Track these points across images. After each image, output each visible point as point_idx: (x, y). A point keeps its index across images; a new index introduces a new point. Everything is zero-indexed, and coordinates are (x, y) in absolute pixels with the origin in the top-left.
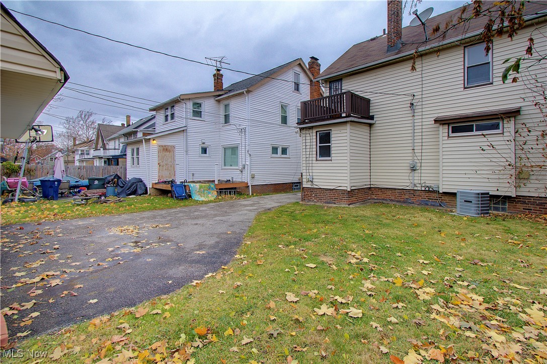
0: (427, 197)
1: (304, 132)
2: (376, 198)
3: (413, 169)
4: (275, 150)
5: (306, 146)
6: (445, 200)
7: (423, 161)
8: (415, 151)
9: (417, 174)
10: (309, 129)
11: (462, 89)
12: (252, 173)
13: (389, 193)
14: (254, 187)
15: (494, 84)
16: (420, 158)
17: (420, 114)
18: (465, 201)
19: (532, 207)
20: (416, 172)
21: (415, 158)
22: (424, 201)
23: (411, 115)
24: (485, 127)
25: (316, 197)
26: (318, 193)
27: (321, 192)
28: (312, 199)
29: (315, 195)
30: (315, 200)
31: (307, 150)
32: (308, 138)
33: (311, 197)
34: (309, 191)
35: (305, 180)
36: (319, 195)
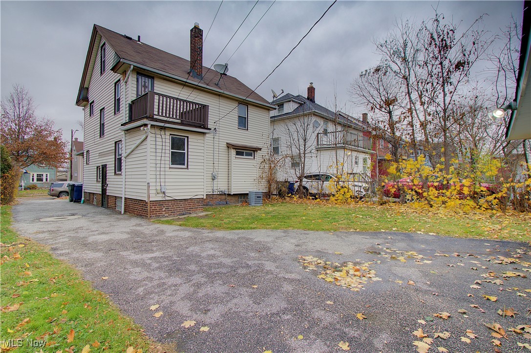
0: (220, 198)
5: (156, 149)
6: (232, 199)
7: (219, 173)
8: (215, 165)
9: (215, 182)
10: (161, 129)
11: (237, 129)
15: (249, 131)
16: (217, 170)
17: (218, 137)
18: (257, 197)
20: (215, 180)
21: (215, 170)
23: (213, 137)
24: (247, 155)
25: (168, 211)
26: (170, 206)
27: (175, 204)
28: (162, 213)
29: (166, 209)
30: (166, 215)
31: (158, 154)
32: (159, 139)
33: (160, 211)
34: (157, 205)
35: (154, 192)
36: (171, 208)
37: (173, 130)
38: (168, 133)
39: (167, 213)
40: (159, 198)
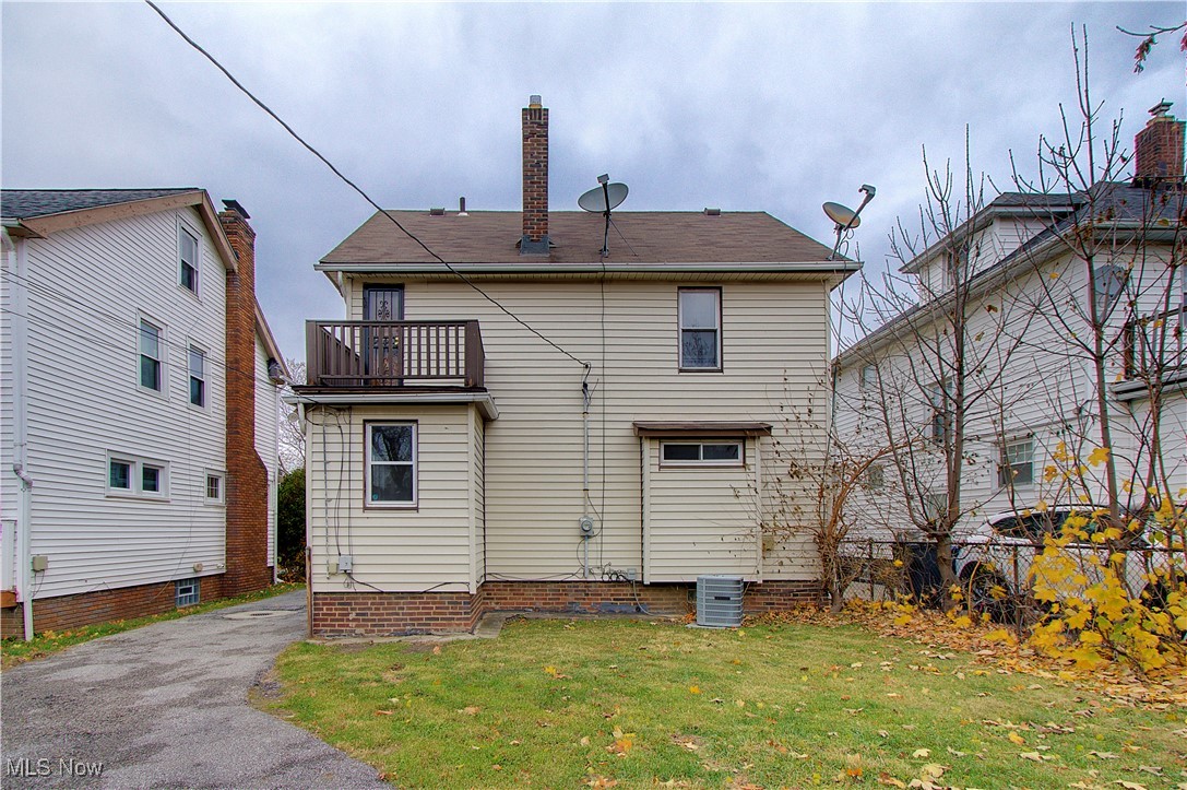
0: (612, 595)
1: (318, 418)
2: (497, 607)
3: (586, 535)
4: (120, 473)
5: (326, 463)
6: (646, 599)
7: (606, 517)
8: (591, 494)
9: (592, 545)
10: (339, 410)
11: (676, 372)
12: (35, 552)
13: (530, 592)
14: (41, 606)
15: (726, 372)
16: (599, 509)
17: (600, 410)
18: (716, 598)
19: (774, 599)
20: (591, 540)
21: (590, 510)
22: (607, 605)
23: (581, 410)
24: (711, 453)
25: (363, 620)
26: (370, 609)
27: (382, 604)
28: (348, 626)
29: (357, 614)
30: (358, 631)
31: (330, 476)
32: (334, 438)
33: (343, 620)
34: (334, 604)
35: (324, 570)
36: (372, 614)
37: (371, 410)
38: (358, 419)
39: (363, 626)
40: (337, 587)
